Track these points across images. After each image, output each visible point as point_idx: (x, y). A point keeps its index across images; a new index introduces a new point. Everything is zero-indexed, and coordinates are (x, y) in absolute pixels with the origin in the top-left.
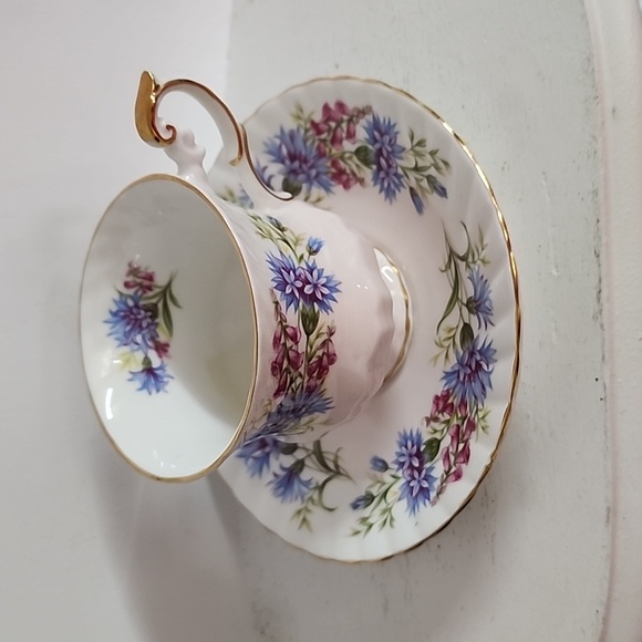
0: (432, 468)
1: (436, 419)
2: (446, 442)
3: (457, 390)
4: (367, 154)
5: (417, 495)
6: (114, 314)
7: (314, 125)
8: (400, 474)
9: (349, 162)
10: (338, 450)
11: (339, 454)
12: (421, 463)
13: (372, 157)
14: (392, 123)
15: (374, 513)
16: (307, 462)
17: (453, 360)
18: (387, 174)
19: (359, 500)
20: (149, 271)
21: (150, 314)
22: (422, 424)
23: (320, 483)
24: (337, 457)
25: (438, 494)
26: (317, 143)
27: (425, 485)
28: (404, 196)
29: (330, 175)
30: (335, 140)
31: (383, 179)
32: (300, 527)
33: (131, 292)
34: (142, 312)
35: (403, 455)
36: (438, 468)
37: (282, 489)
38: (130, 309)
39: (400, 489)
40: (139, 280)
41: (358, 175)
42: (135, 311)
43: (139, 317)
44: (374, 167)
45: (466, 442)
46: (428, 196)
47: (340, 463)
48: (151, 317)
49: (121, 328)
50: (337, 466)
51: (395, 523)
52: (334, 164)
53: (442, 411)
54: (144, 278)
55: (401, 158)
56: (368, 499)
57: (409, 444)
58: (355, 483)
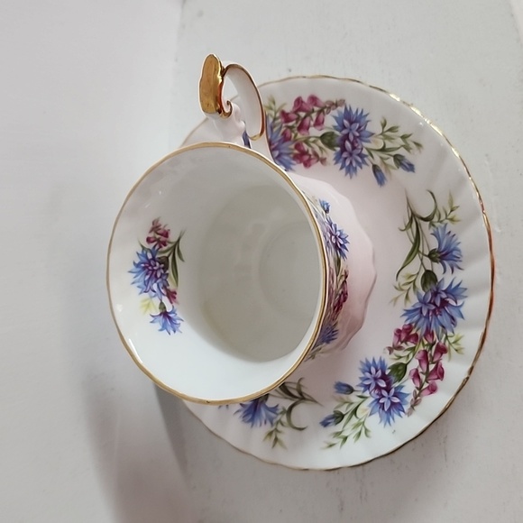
0: (401, 387)
1: (399, 348)
2: (414, 365)
3: (419, 323)
4: (332, 138)
5: (389, 409)
6: (137, 265)
7: (284, 114)
8: (367, 394)
9: (312, 145)
10: (300, 380)
11: (302, 383)
12: (389, 384)
13: (337, 141)
14: (364, 114)
15: (347, 428)
17: (414, 300)
18: (351, 154)
19: (328, 419)
20: (166, 229)
21: (162, 265)
22: (384, 353)
23: (287, 409)
24: (299, 386)
25: (412, 407)
26: (283, 130)
27: (396, 400)
28: (366, 172)
29: (292, 156)
30: (303, 127)
31: (346, 158)
32: (274, 446)
33: (151, 246)
34: (158, 264)
35: (368, 379)
36: (409, 386)
37: (250, 417)
38: (149, 261)
39: (370, 406)
40: (158, 236)
41: (320, 156)
42: (152, 263)
43: (155, 268)
44: (338, 149)
45: (437, 363)
46: (392, 171)
47: (303, 390)
48: (163, 268)
49: (142, 277)
50: (301, 393)
51: (369, 434)
52: (298, 146)
53: (406, 341)
54: (161, 235)
55: (369, 142)
56: (337, 418)
57: (373, 370)
58: (321, 405)
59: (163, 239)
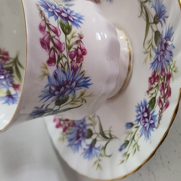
0: (154, 112)
1: (152, 89)
2: (158, 95)
3: (158, 67)
5: (149, 129)
8: (139, 124)
10: (110, 128)
11: (112, 129)
12: (148, 113)
15: (129, 149)
16: (98, 139)
19: (122, 146)
21: (9, 71)
22: (145, 95)
23: (104, 146)
24: (110, 131)
25: (159, 122)
27: (152, 122)
32: (97, 169)
35: (139, 115)
37: (88, 155)
40: (2, 56)
45: (168, 86)
47: (112, 133)
48: (10, 73)
50: (110, 135)
51: (140, 148)
53: (154, 83)
54: (4, 54)
56: (126, 144)
57: (141, 108)
58: (119, 139)
59: (5, 57)
